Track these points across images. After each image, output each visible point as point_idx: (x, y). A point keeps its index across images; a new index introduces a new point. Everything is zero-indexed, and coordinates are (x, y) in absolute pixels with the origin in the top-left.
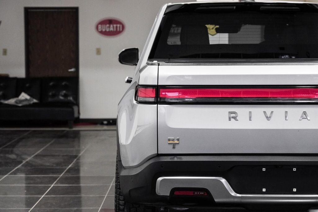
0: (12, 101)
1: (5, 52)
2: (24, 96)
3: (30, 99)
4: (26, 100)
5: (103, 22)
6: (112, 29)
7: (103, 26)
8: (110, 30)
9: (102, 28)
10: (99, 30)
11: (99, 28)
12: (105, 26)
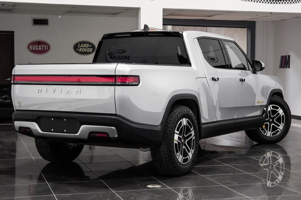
7: (33, 46)
8: (39, 49)
9: (32, 47)
10: (30, 49)
11: (30, 47)
12: (35, 46)
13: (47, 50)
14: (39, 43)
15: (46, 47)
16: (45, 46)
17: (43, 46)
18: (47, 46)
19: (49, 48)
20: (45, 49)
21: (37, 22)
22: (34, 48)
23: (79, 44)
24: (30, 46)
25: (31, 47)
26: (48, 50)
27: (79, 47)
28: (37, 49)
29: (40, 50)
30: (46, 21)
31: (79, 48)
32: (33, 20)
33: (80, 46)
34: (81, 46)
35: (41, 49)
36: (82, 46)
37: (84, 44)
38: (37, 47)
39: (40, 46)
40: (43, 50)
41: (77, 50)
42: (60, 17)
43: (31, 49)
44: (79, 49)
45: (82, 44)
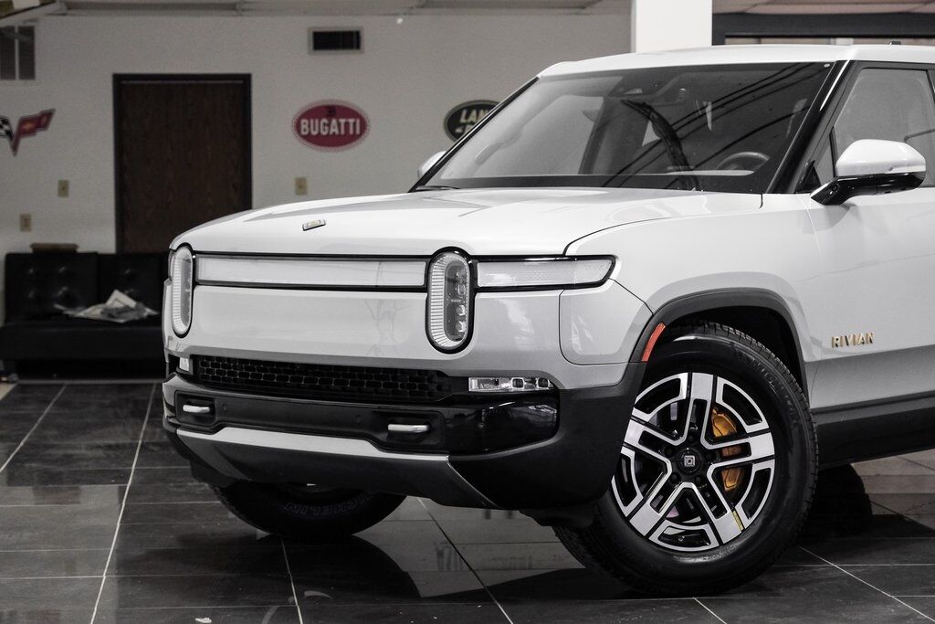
0: (94, 312)
1: (64, 188)
2: (119, 300)
3: (136, 306)
4: (127, 309)
5: (313, 113)
6: (334, 130)
7: (312, 121)
8: (331, 133)
9: (309, 126)
10: (303, 133)
11: (303, 127)
12: (317, 121)
13: (358, 132)
14: (331, 111)
15: (355, 124)
16: (351, 121)
17: (343, 121)
18: (358, 121)
19: (364, 126)
20: (351, 132)
21: (327, 41)
22: (314, 129)
23: (464, 113)
24: (303, 121)
25: (306, 126)
26: (360, 135)
27: (463, 120)
28: (324, 130)
29: (334, 133)
30: (355, 37)
31: (464, 125)
32: (311, 36)
33: (467, 117)
34: (471, 119)
35: (336, 131)
36: (473, 117)
37: (482, 112)
38: (325, 124)
39: (334, 121)
40: (344, 136)
41: (459, 130)
42: (400, 21)
43: (306, 133)
44: (464, 130)
45: (474, 113)
